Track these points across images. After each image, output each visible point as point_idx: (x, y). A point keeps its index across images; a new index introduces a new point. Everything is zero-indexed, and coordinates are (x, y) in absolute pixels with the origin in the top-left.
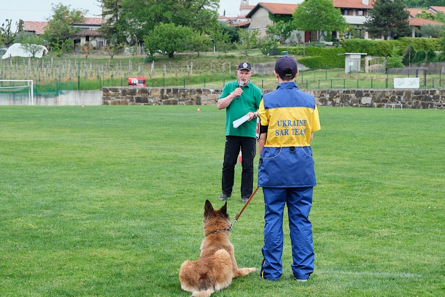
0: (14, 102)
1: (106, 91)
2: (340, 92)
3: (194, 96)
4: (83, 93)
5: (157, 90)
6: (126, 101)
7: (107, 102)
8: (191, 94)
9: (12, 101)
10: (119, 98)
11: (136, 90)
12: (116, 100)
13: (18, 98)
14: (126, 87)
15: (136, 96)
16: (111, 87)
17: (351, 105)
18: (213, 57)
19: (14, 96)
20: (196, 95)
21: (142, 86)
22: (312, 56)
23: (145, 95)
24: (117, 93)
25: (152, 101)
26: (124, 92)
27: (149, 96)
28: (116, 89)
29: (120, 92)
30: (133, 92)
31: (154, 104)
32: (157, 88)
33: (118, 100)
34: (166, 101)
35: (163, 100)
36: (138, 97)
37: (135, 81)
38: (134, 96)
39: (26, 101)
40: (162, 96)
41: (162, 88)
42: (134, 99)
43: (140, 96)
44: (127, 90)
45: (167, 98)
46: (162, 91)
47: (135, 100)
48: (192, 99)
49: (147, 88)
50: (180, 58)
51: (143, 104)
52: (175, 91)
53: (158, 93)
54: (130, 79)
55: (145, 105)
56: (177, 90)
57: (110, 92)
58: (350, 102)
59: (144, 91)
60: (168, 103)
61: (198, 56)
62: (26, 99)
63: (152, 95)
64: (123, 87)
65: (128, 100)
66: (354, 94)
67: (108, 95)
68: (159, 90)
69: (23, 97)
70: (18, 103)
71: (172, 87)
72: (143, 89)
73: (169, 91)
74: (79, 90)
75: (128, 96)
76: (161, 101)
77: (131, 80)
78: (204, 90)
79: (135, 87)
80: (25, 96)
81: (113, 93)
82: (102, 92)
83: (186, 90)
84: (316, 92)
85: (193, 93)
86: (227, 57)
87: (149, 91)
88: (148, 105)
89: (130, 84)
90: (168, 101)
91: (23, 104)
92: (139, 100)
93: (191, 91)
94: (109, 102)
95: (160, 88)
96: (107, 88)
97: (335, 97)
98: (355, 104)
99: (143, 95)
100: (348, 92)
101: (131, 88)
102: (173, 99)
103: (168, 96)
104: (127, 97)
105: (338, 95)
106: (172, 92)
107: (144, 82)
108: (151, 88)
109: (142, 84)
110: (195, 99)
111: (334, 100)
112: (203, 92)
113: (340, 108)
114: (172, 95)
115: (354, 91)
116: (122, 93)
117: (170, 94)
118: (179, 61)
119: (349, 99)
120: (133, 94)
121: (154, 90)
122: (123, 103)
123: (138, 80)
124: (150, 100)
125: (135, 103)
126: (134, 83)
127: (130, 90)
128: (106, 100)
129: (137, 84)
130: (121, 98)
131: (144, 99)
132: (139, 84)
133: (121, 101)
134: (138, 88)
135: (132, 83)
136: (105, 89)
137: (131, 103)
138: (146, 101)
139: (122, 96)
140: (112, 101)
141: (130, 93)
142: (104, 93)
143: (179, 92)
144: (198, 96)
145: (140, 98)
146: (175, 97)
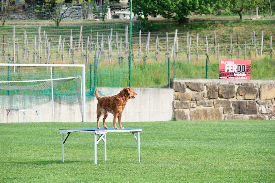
1: (180, 89)
5: (270, 87)
6: (218, 111)
7: (183, 112)
10: (203, 104)
11: (233, 87)
12: (198, 108)
14: (216, 81)
15: (234, 99)
16: (188, 81)
23: (251, 97)
24: (201, 93)
25: (264, 111)
26: (213, 92)
27: (258, 99)
28: (197, 84)
29: (205, 91)
30: (229, 92)
31: (267, 117)
32: (272, 82)
33: (202, 107)
36: (238, 102)
37: (231, 66)
38: (231, 100)
42: (231, 106)
43: (241, 99)
44: (217, 87)
47: (233, 108)
49: (254, 82)
50: (199, 25)
51: (247, 116)
53: (274, 93)
54: (223, 62)
55: (252, 118)
57: (188, 91)
63: (263, 97)
64: (211, 81)
65: (221, 109)
67: (184, 98)
72: (247, 85)
74: (130, 86)
75: (219, 99)
77: (224, 65)
79: (231, 79)
81: (193, 92)
82: (172, 91)
87: (257, 89)
88: (258, 118)
89: (223, 74)
92: (240, 109)
94: (187, 112)
96: (183, 82)
99: (247, 97)
101: (224, 81)
104: (219, 102)
107: (247, 70)
108: (260, 82)
109: (244, 75)
116: (209, 92)
120: (228, 95)
121: (266, 87)
122: (212, 115)
123: (236, 66)
124: (260, 108)
125: (234, 114)
126: (230, 71)
127: (224, 86)
128: (181, 110)
129: (235, 75)
130: (207, 105)
131: (249, 107)
132: (238, 75)
133: (208, 111)
134: (237, 83)
135: (226, 71)
136: (178, 85)
137: (226, 115)
138: (252, 111)
139: (209, 101)
140: (192, 110)
141: (224, 93)
142: (176, 93)
145: (241, 103)
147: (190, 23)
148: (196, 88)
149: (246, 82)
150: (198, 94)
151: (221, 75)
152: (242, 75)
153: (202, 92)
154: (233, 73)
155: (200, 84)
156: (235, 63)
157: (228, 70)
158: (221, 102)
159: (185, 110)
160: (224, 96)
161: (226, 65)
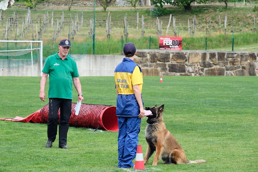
0: (9, 71)
3: (245, 64)
4: (99, 57)
5: (196, 55)
6: (157, 70)
8: (241, 60)
9: (6, 70)
10: (147, 66)
11: (169, 54)
13: (14, 65)
14: (156, 51)
15: (170, 63)
18: (249, 10)
19: (9, 64)
20: (249, 61)
21: (176, 49)
23: (182, 61)
24: (144, 58)
25: (191, 70)
26: (154, 58)
27: (187, 63)
28: (142, 53)
29: (149, 57)
30: (165, 58)
31: (193, 74)
32: (198, 51)
33: (146, 68)
34: (209, 70)
35: (205, 69)
36: (172, 65)
37: (167, 41)
38: (167, 63)
39: (25, 69)
40: (204, 63)
41: (203, 51)
42: (167, 67)
43: (174, 63)
44: (157, 54)
45: (210, 65)
46: (204, 56)
47: (168, 69)
48: (244, 68)
49: (184, 51)
51: (178, 74)
52: (221, 56)
53: (199, 59)
54: (161, 39)
55: (181, 75)
56: (223, 54)
59: (180, 56)
60: (212, 73)
61: (226, 8)
62: (25, 66)
63: (191, 61)
64: (153, 51)
65: (159, 69)
68: (200, 54)
69: (21, 64)
70: (14, 73)
71: (216, 51)
72: (179, 53)
73: (212, 56)
74: (94, 54)
75: (158, 62)
76: (202, 70)
77: (163, 40)
79: (168, 50)
80: (23, 62)
83: (235, 55)
85: (244, 59)
87: (186, 56)
88: (186, 75)
89: (162, 46)
90: (212, 70)
91: (20, 75)
92: (173, 69)
93: (242, 56)
95: (200, 52)
99: (178, 61)
101: (163, 51)
102: (218, 67)
103: (211, 62)
104: (157, 64)
106: (217, 57)
107: (180, 44)
108: (189, 51)
109: (177, 47)
110: (247, 67)
114: (217, 62)
116: (151, 58)
117: (214, 60)
118: (200, 15)
120: (165, 60)
121: (193, 55)
122: (152, 72)
123: (171, 41)
124: (188, 68)
125: (168, 73)
126: (167, 44)
127: (162, 54)
129: (170, 47)
130: (149, 66)
131: (180, 67)
132: (173, 47)
133: (149, 70)
134: (172, 52)
135: (164, 44)
137: (163, 73)
138: (182, 70)
139: (151, 63)
141: (162, 59)
143: (225, 57)
144: (251, 64)
145: (174, 65)
146: (222, 64)
148: (141, 55)
149: (179, 51)
150: (142, 59)
151: (160, 47)
152: (175, 47)
153: (146, 58)
154: (169, 46)
155: (144, 52)
156: (170, 39)
157: (166, 44)
158: (160, 64)
160: (161, 60)
161: (164, 41)
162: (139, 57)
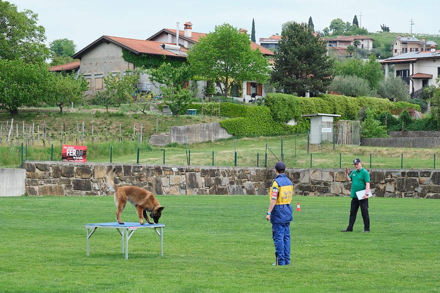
1: (31, 169)
2: (394, 175)
3: (152, 179)
5: (102, 168)
6: (61, 187)
7: (33, 189)
8: (147, 175)
10: (49, 182)
11: (73, 168)
12: (45, 185)
14: (60, 163)
15: (74, 178)
16: (37, 163)
17: (422, 195)
20: (155, 176)
22: (229, 117)
23: (87, 176)
24: (47, 172)
25: (97, 188)
26: (57, 172)
27: (92, 178)
28: (45, 166)
29: (51, 171)
30: (69, 172)
31: (99, 192)
32: (103, 163)
33: (49, 185)
36: (77, 180)
37: (71, 151)
38: (71, 179)
42: (71, 184)
43: (79, 178)
44: (61, 168)
45: (116, 181)
46: (110, 169)
47: (73, 186)
48: (150, 184)
49: (89, 164)
50: (28, 115)
51: (84, 192)
52: (127, 169)
53: (104, 174)
54: (65, 147)
55: (87, 194)
56: (129, 167)
57: (37, 171)
58: (419, 189)
59: (85, 170)
63: (96, 176)
64: (55, 163)
65: (63, 186)
66: (429, 178)
67: (34, 177)
68: (106, 167)
71: (121, 163)
72: (84, 166)
73: (119, 169)
75: (62, 177)
77: (66, 150)
78: (164, 169)
79: (71, 162)
81: (41, 172)
82: (25, 171)
83: (141, 169)
84: (335, 173)
85: (150, 173)
86: (111, 115)
87: (91, 169)
88: (92, 194)
89: (65, 157)
92: (78, 186)
93: (148, 170)
94: (36, 188)
95: (106, 164)
96: (33, 163)
97: (384, 182)
98: (431, 194)
99: (83, 176)
100: (414, 174)
101: (66, 163)
102: (124, 183)
103: (118, 178)
104: (61, 180)
105: (389, 178)
106: (123, 171)
107: (84, 154)
108: (94, 164)
109: (81, 158)
110: (154, 183)
111: (382, 187)
112: (163, 172)
113: (397, 200)
114: (124, 177)
115: (426, 174)
116: (54, 172)
117: (120, 174)
119: (417, 186)
120: (69, 175)
121: (99, 168)
122: (56, 191)
123: (75, 151)
124: (94, 185)
125: (73, 191)
126: (71, 155)
127: (66, 167)
128: (32, 186)
129: (74, 158)
130: (53, 182)
131: (85, 184)
132: (77, 158)
133: (53, 188)
134: (76, 164)
135: (67, 155)
136: (30, 166)
137: (67, 191)
138: (88, 188)
139: (54, 179)
140: (40, 186)
141: (66, 173)
142: (28, 173)
143: (131, 171)
144: (158, 179)
145: (79, 181)
146: (128, 180)
147: (19, 113)
148: (44, 168)
149: (83, 164)
150: (45, 174)
151: (63, 158)
152: (79, 158)
153: (49, 172)
154: (72, 157)
155: (47, 165)
156: (74, 149)
157: (69, 154)
158: (64, 180)
159: (34, 187)
160: (65, 175)
161: (68, 150)
162: (40, 170)
